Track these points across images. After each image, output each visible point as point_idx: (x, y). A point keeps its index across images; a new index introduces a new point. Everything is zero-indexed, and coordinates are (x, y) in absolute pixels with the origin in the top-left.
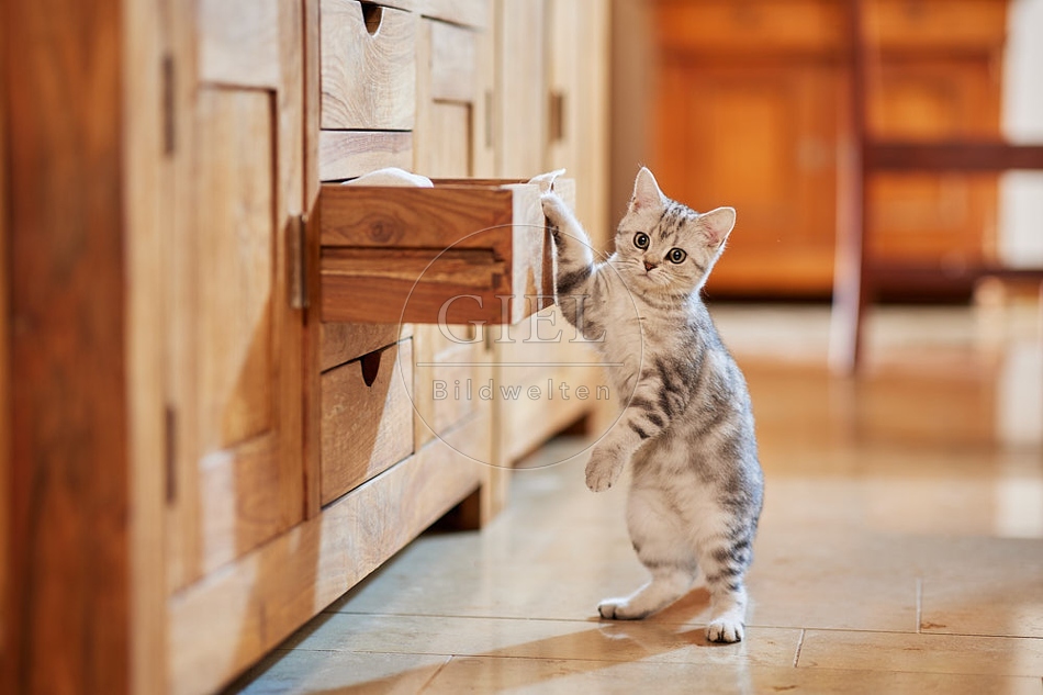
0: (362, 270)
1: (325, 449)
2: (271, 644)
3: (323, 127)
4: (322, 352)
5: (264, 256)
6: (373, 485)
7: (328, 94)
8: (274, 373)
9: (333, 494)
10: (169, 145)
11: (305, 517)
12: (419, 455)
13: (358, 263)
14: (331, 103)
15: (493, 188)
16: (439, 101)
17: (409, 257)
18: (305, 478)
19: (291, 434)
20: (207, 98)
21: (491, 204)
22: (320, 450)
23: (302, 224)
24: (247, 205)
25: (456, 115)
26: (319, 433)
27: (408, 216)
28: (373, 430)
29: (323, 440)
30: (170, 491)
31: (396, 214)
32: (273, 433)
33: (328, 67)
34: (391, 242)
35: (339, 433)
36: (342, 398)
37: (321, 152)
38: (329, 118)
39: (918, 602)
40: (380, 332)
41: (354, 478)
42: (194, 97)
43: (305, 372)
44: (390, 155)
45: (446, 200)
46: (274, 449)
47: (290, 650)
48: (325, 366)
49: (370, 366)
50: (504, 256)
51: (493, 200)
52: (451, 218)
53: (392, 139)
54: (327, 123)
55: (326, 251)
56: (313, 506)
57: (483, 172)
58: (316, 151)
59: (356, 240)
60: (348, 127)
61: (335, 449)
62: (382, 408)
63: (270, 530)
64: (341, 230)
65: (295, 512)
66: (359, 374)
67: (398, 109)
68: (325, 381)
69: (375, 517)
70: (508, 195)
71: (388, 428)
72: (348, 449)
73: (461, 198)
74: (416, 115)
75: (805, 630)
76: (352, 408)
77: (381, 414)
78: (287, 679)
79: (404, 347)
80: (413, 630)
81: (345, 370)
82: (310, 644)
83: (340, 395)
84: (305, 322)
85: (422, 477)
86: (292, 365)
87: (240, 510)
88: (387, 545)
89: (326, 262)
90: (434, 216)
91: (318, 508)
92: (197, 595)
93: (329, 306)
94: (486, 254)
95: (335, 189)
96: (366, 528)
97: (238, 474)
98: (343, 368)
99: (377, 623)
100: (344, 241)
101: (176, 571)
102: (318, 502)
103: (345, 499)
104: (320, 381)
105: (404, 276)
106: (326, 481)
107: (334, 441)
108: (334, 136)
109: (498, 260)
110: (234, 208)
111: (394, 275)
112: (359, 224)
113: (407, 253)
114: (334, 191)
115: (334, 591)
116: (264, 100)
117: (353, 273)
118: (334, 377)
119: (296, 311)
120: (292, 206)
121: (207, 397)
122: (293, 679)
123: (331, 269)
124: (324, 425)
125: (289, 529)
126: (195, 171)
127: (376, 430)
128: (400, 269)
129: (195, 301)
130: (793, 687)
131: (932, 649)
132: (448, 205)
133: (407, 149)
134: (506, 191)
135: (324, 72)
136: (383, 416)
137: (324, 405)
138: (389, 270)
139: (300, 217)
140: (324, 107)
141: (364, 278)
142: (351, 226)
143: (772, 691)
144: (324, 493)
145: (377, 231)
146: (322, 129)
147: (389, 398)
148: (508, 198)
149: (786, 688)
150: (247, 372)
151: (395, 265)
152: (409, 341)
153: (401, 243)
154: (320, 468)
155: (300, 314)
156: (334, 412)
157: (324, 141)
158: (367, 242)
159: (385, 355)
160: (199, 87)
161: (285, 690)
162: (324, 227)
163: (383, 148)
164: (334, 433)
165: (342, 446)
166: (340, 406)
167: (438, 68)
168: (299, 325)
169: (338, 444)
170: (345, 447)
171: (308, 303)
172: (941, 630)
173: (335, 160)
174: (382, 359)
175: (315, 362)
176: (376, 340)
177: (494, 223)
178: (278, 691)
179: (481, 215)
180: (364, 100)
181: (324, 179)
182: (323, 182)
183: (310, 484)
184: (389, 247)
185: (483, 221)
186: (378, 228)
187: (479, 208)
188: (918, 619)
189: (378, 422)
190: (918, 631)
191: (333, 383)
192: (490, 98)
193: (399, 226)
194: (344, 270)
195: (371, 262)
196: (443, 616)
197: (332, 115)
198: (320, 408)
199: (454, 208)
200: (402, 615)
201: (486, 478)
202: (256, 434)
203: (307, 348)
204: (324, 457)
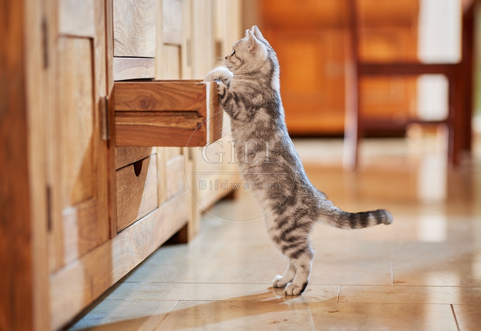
0: (136, 122)
1: (118, 205)
2: (96, 297)
3: (115, 55)
4: (116, 161)
5: (89, 116)
6: (140, 223)
7: (116, 40)
8: (95, 170)
9: (122, 227)
10: (46, 64)
11: (110, 237)
12: (161, 208)
13: (134, 119)
14: (118, 44)
15: (197, 83)
16: (166, 44)
18: (110, 219)
19: (103, 199)
20: (62, 41)
21: (196, 91)
22: (116, 206)
23: (106, 101)
24: (81, 92)
25: (173, 51)
26: (116, 198)
27: (157, 97)
28: (140, 197)
29: (117, 202)
30: (49, 225)
31: (152, 95)
32: (95, 198)
33: (117, 28)
34: (149, 109)
35: (125, 198)
36: (126, 182)
37: (114, 67)
38: (117, 51)
39: (392, 272)
40: (142, 151)
41: (132, 219)
42: (56, 41)
43: (109, 170)
44: (145, 69)
45: (174, 89)
46: (95, 206)
47: (103, 300)
48: (117, 168)
49: (138, 167)
50: (202, 114)
51: (197, 88)
52: (177, 97)
53: (146, 62)
54: (116, 54)
55: (117, 113)
56: (114, 232)
57: (186, 77)
58: (112, 67)
59: (133, 108)
60: (126, 56)
61: (123, 205)
62: (143, 187)
63: (94, 243)
64: (125, 103)
65: (105, 236)
66: (133, 171)
67: (148, 48)
68: (118, 174)
69: (141, 237)
70: (204, 86)
71: (146, 196)
72: (129, 206)
73: (181, 88)
74: (156, 50)
75: (341, 285)
76: (130, 187)
77: (143, 189)
78: (102, 313)
79: (153, 158)
80: (160, 289)
81: (127, 169)
82: (111, 297)
83: (124, 180)
84: (108, 147)
85: (162, 219)
86: (103, 166)
87: (81, 234)
88: (147, 250)
89: (117, 119)
90: (170, 96)
91: (116, 233)
92: (62, 274)
93: (119, 139)
94: (194, 113)
95: (123, 85)
96: (137, 242)
97: (79, 217)
98: (126, 168)
99: (143, 287)
100: (128, 109)
101: (53, 263)
102: (116, 230)
103: (128, 229)
104: (116, 174)
105: (156, 124)
106: (119, 221)
107: (122, 202)
108: (119, 60)
109: (200, 116)
110: (75, 93)
111: (151, 124)
112: (134, 100)
113: (157, 114)
114: (121, 85)
115: (123, 272)
116: (88, 42)
117: (132, 123)
118: (121, 172)
119: (104, 141)
120: (101, 93)
121: (64, 182)
122: (106, 313)
123: (120, 122)
124: (118, 194)
125: (103, 243)
126: (58, 75)
127: (141, 197)
128: (154, 121)
129: (59, 137)
130: (337, 311)
131: (400, 292)
132: (176, 91)
133: (152, 66)
134: (203, 84)
135: (115, 30)
136: (144, 190)
137: (117, 185)
138: (149, 122)
139: (106, 97)
140: (115, 46)
141: (137, 126)
142: (131, 102)
143: (327, 313)
144: (118, 226)
145: (143, 104)
146: (114, 57)
147: (146, 182)
148: (204, 87)
149: (334, 312)
150: (83, 169)
151: (152, 119)
152: (155, 156)
153: (154, 110)
154: (116, 215)
155: (106, 143)
156: (122, 188)
157: (115, 62)
158: (138, 109)
159: (144, 162)
160: (59, 36)
161: (102, 318)
162: (116, 102)
163: (142, 65)
164: (122, 198)
165: (126, 204)
166: (125, 186)
167: (165, 29)
168: (106, 148)
169: (124, 204)
171: (109, 138)
172: (403, 284)
173: (120, 71)
174: (143, 164)
175: (113, 165)
176: (140, 155)
177: (197, 99)
178: (99, 319)
179: (191, 95)
180: (133, 43)
181: (116, 80)
182: (115, 81)
183: (112, 222)
184: (148, 111)
185: (192, 99)
186: (143, 102)
187: (191, 92)
188: (392, 279)
189: (142, 193)
190: (392, 285)
191: (121, 175)
192: (189, 43)
193: (153, 101)
194: (128, 122)
195: (140, 119)
196: (173, 283)
197: (119, 50)
198: (116, 187)
199: (179, 92)
200: (154, 282)
201: (190, 219)
202: (87, 198)
203: (110, 158)
204: (118, 209)
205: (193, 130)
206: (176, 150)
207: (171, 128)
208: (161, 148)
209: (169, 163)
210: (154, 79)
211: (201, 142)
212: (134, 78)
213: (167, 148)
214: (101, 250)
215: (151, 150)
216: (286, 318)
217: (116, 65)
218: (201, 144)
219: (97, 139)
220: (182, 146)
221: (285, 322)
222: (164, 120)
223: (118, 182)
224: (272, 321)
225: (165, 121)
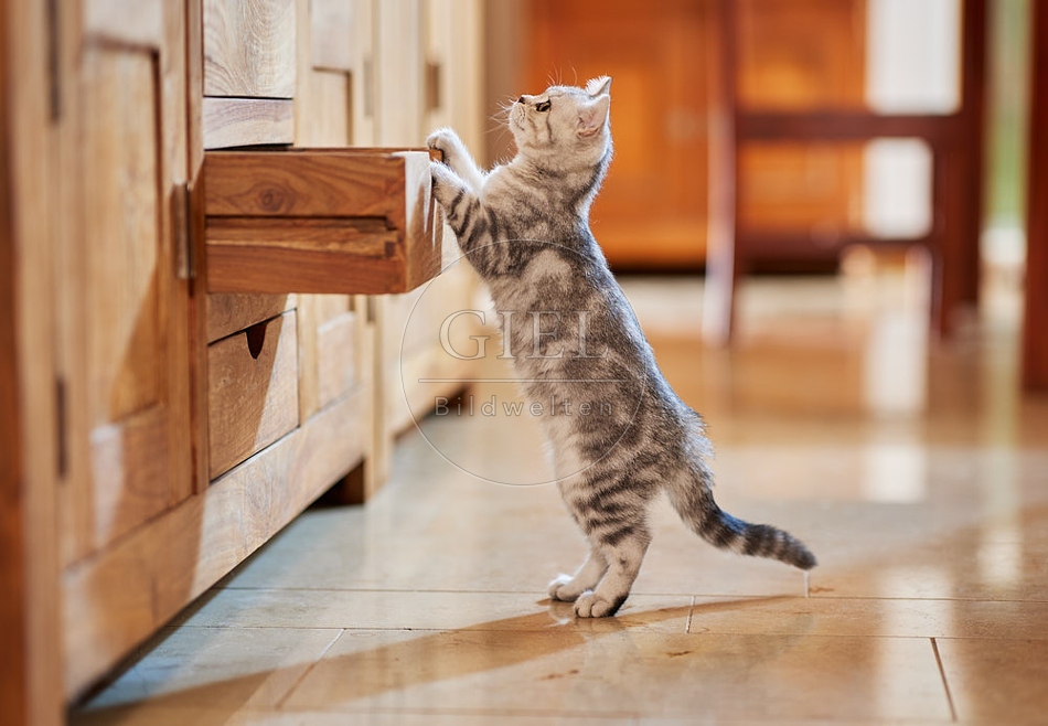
0: (252, 240)
1: (213, 422)
2: (162, 621)
3: (206, 93)
4: (208, 324)
5: (150, 227)
6: (261, 459)
7: (210, 60)
8: (162, 345)
9: (222, 467)
10: (55, 111)
11: (195, 490)
12: (305, 427)
13: (248, 232)
14: (213, 69)
15: (386, 155)
16: (318, 69)
17: (299, 226)
18: (194, 451)
19: (179, 408)
20: (92, 58)
21: (383, 172)
22: (208, 423)
23: (187, 193)
24: (133, 173)
25: (338, 82)
26: (207, 405)
27: (299, 185)
28: (260, 403)
29: (211, 413)
30: (62, 465)
31: (287, 182)
32: (161, 405)
34: (282, 211)
35: (227, 405)
36: (229, 370)
37: (205, 120)
38: (211, 84)
40: (265, 302)
41: (242, 451)
42: (78, 61)
43: (192, 344)
44: (273, 122)
45: (336, 168)
46: (163, 421)
47: (179, 626)
48: (211, 340)
49: (257, 338)
50: (397, 224)
51: (386, 167)
52: (342, 186)
53: (274, 107)
54: (210, 90)
55: (210, 221)
56: (202, 479)
57: (363, 140)
58: (199, 119)
59: (246, 210)
60: (230, 94)
61: (222, 422)
62: (268, 381)
63: (160, 505)
64: (229, 199)
65: (184, 488)
66: (246, 346)
67: (279, 77)
68: (212, 353)
69: (263, 490)
70: (401, 161)
71: (274, 400)
72: (235, 422)
73: (353, 166)
74: (297, 82)
75: (696, 595)
76: (239, 381)
77: (267, 386)
78: (177, 655)
79: (289, 318)
80: (302, 604)
81: (231, 341)
82: (197, 620)
83: (226, 367)
84: (191, 293)
85: (308, 451)
86: (180, 335)
87: (129, 482)
88: (275, 520)
89: (210, 232)
90: (326, 184)
91: (207, 481)
93: (215, 277)
94: (378, 222)
95: (223, 158)
96: (254, 502)
97: (127, 447)
98: (229, 340)
99: (266, 598)
100: (234, 211)
101: (69, 546)
102: (207, 476)
103: (233, 472)
104: (207, 353)
105: (296, 245)
106: (214, 454)
107: (222, 414)
108: (215, 104)
109: (391, 229)
110: (119, 176)
111: (284, 244)
112: (248, 192)
113: (298, 222)
114: (218, 159)
115: (223, 567)
117: (243, 243)
118: (220, 349)
119: (182, 281)
120: (176, 175)
121: (95, 371)
122: (185, 655)
123: (216, 239)
124: (212, 398)
125: (180, 504)
126: (81, 138)
127: (263, 403)
128: (292, 239)
129: (82, 272)
130: (686, 653)
131: (822, 612)
132: (339, 174)
133: (288, 117)
134: (398, 159)
136: (270, 387)
137: (211, 377)
138: (280, 240)
139: (186, 186)
140: (207, 73)
141: (255, 248)
142: (240, 195)
143: (665, 657)
144: (213, 466)
145: (267, 200)
146: (205, 96)
147: (274, 370)
148: (401, 165)
149: (680, 654)
150: (135, 343)
151: (286, 234)
152: (293, 312)
153: (292, 213)
154: (209, 442)
155: (186, 286)
156: (221, 384)
157: (207, 108)
158: (257, 211)
159: (270, 326)
160: (84, 44)
161: (176, 666)
162: (209, 195)
163: (265, 116)
164: (222, 406)
165: (230, 419)
166: (227, 378)
168: (184, 295)
169: (226, 418)
170: (232, 420)
171: (194, 273)
172: (830, 594)
173: (218, 128)
174: (267, 331)
175: (202, 333)
176: (261, 312)
177: (386, 192)
178: (169, 668)
179: (373, 183)
180: (246, 67)
181: (208, 147)
182: (207, 150)
183: (199, 457)
184: (280, 217)
185: (375, 189)
186: (268, 197)
187: (371, 176)
188: (806, 585)
189: (265, 394)
190: (807, 595)
191: (219, 355)
192: (369, 67)
193: (289, 194)
194: (234, 240)
195: (261, 232)
196: (333, 590)
197: (215, 82)
198: (208, 382)
199: (345, 175)
200: (290, 589)
201: (369, 451)
202: (144, 406)
203: (194, 318)
204: (212, 430)
205: (377, 257)
206: (339, 300)
207: (329, 254)
208: (306, 298)
209: (323, 329)
210: (292, 144)
211: (394, 283)
212: (248, 143)
213: (320, 298)
214: (175, 519)
215: (285, 300)
216: (575, 668)
217: (208, 115)
218: (395, 288)
219: (166, 276)
220: (352, 293)
221: (574, 675)
222: (315, 235)
223: (212, 371)
224: (547, 674)
225: (316, 239)
